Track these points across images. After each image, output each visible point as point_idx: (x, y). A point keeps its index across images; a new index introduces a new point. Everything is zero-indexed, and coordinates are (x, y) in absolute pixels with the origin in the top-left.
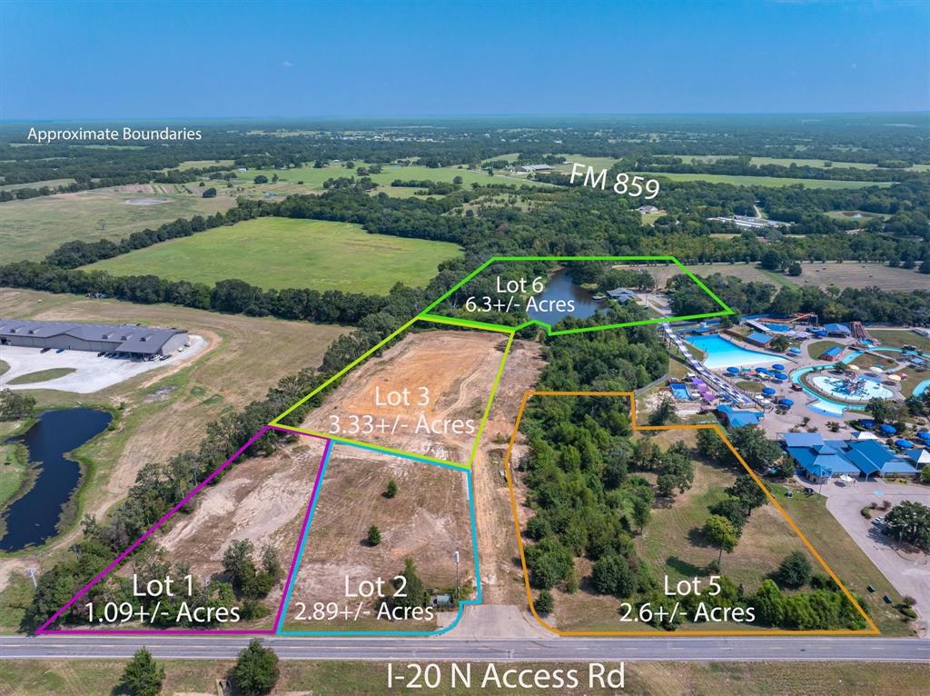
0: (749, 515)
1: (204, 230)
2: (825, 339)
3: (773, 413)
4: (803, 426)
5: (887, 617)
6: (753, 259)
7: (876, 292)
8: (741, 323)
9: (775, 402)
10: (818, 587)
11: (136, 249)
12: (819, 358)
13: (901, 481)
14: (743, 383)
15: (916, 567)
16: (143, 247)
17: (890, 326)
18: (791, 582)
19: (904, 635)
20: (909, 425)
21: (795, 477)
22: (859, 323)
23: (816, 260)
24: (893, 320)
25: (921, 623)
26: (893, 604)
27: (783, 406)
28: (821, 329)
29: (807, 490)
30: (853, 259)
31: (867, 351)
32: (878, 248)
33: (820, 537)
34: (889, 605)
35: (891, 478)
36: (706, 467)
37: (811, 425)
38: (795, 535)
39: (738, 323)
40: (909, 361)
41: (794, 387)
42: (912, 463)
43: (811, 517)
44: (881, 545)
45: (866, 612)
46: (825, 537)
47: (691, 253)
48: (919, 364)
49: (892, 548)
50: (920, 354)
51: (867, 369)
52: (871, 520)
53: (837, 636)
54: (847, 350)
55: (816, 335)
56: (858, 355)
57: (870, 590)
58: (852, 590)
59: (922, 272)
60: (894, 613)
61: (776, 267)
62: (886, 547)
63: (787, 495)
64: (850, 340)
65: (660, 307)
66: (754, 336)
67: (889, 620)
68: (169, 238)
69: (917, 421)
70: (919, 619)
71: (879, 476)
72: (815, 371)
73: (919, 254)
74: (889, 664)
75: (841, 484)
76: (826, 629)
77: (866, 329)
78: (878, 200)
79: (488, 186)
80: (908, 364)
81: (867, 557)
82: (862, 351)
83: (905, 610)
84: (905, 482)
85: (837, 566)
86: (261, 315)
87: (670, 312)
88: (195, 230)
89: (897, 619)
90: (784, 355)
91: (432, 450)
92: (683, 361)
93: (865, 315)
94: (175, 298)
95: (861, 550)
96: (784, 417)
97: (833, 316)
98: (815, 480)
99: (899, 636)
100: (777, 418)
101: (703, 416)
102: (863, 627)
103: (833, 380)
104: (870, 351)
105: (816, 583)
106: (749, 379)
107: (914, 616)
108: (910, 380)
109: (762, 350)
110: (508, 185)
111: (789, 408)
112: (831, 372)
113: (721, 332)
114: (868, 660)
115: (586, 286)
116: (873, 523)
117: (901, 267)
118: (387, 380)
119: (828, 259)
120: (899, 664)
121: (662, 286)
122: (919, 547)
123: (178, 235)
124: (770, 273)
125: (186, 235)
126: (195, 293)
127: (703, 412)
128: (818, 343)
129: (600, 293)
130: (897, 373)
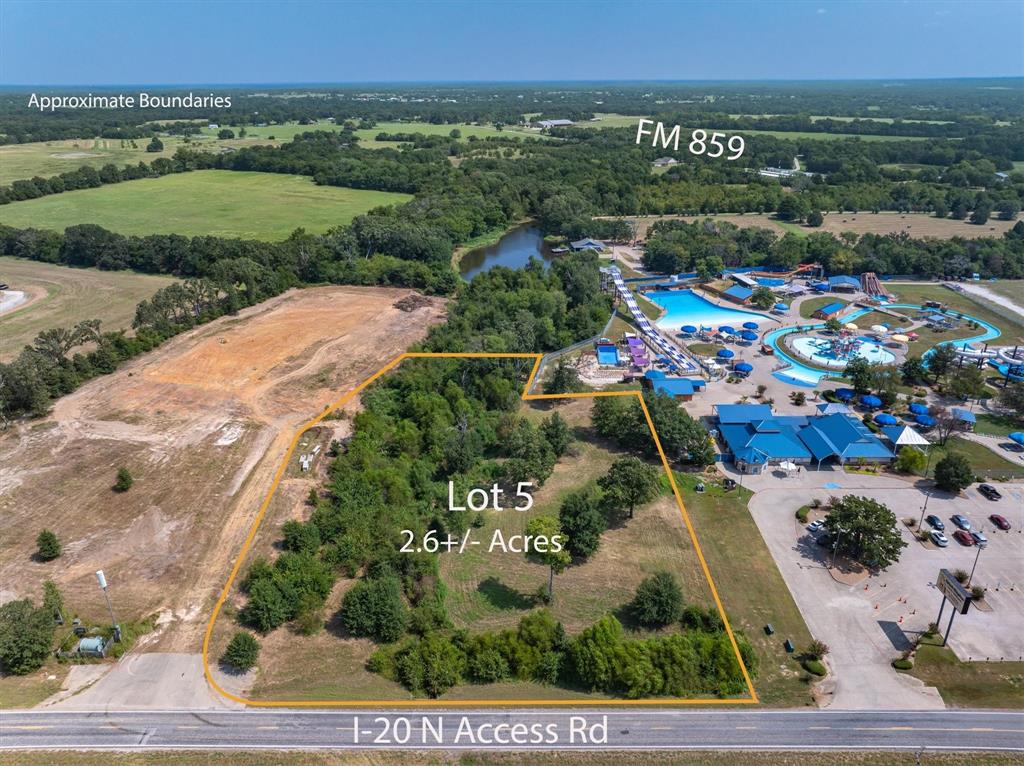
0: (631, 517)
1: (118, 181)
2: (826, 295)
3: (723, 381)
4: (756, 397)
5: (779, 675)
6: (769, 209)
7: (903, 239)
8: (724, 277)
9: (730, 369)
10: (690, 627)
11: (19, 199)
12: (812, 317)
13: (868, 470)
14: (697, 345)
15: (851, 594)
16: (29, 197)
17: (915, 280)
18: (647, 619)
19: (797, 705)
20: (902, 396)
21: (719, 465)
22: (872, 274)
23: (847, 209)
24: (919, 272)
25: (830, 683)
26: (797, 653)
27: (740, 372)
28: (826, 283)
29: (726, 481)
30: (892, 209)
31: (876, 308)
32: (926, 196)
33: (721, 550)
34: (789, 655)
35: (854, 465)
36: (601, 450)
37: (767, 396)
38: (690, 546)
39: (720, 277)
40: (928, 319)
41: (764, 351)
42: (890, 445)
43: (719, 520)
44: (810, 562)
45: (749, 668)
46: (730, 552)
47: (692, 201)
48: (939, 323)
49: (825, 565)
50: (944, 311)
51: (869, 328)
52: (807, 525)
53: (691, 707)
54: (852, 306)
55: (816, 290)
56: (865, 313)
57: (768, 631)
58: (739, 632)
59: (975, 223)
60: (793, 668)
61: (794, 217)
62: (818, 564)
63: (696, 489)
64: (859, 296)
65: (631, 260)
66: (736, 291)
67: (782, 680)
68: (67, 189)
69: (916, 391)
70: (828, 678)
71: (839, 463)
72: (800, 331)
73: (973, 203)
74: (755, 754)
75: (780, 474)
76: (677, 694)
77: (882, 283)
78: (941, 150)
79: (488, 139)
80: (925, 322)
81: (782, 580)
82: (872, 308)
83: (809, 663)
84: (874, 471)
85: (731, 594)
86: (116, 268)
87: (640, 266)
88: (105, 181)
89: (795, 678)
90: (766, 313)
91: (225, 429)
92: (631, 320)
93: (884, 266)
94: (19, 250)
95: (776, 568)
96: (736, 386)
97: (842, 266)
98: (743, 469)
99: (788, 707)
100: (725, 388)
101: (625, 385)
102: (737, 692)
103: (819, 341)
104: (880, 309)
105: (689, 620)
106: (707, 340)
107: (821, 673)
108: (921, 342)
109: (740, 307)
110: (511, 138)
111: (747, 375)
112: (819, 333)
113: (695, 288)
114: (723, 749)
115: (551, 238)
116: (808, 529)
117: (950, 218)
118: (225, 342)
119: (862, 208)
120: (771, 755)
121: (641, 237)
122: (864, 564)
123: (80, 185)
124: (785, 224)
125: (91, 187)
126: (42, 242)
127: (627, 380)
128: (815, 299)
129: (563, 246)
130: (906, 334)
